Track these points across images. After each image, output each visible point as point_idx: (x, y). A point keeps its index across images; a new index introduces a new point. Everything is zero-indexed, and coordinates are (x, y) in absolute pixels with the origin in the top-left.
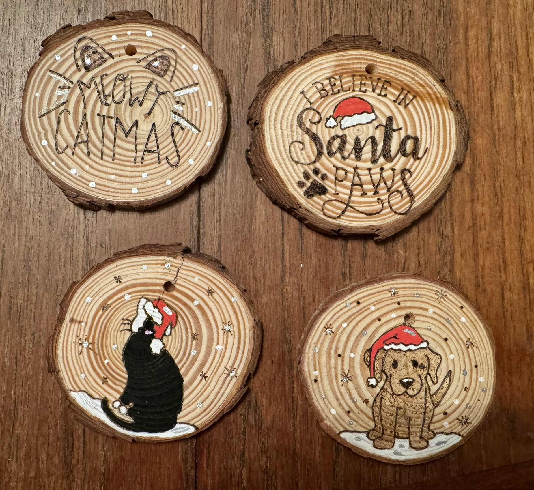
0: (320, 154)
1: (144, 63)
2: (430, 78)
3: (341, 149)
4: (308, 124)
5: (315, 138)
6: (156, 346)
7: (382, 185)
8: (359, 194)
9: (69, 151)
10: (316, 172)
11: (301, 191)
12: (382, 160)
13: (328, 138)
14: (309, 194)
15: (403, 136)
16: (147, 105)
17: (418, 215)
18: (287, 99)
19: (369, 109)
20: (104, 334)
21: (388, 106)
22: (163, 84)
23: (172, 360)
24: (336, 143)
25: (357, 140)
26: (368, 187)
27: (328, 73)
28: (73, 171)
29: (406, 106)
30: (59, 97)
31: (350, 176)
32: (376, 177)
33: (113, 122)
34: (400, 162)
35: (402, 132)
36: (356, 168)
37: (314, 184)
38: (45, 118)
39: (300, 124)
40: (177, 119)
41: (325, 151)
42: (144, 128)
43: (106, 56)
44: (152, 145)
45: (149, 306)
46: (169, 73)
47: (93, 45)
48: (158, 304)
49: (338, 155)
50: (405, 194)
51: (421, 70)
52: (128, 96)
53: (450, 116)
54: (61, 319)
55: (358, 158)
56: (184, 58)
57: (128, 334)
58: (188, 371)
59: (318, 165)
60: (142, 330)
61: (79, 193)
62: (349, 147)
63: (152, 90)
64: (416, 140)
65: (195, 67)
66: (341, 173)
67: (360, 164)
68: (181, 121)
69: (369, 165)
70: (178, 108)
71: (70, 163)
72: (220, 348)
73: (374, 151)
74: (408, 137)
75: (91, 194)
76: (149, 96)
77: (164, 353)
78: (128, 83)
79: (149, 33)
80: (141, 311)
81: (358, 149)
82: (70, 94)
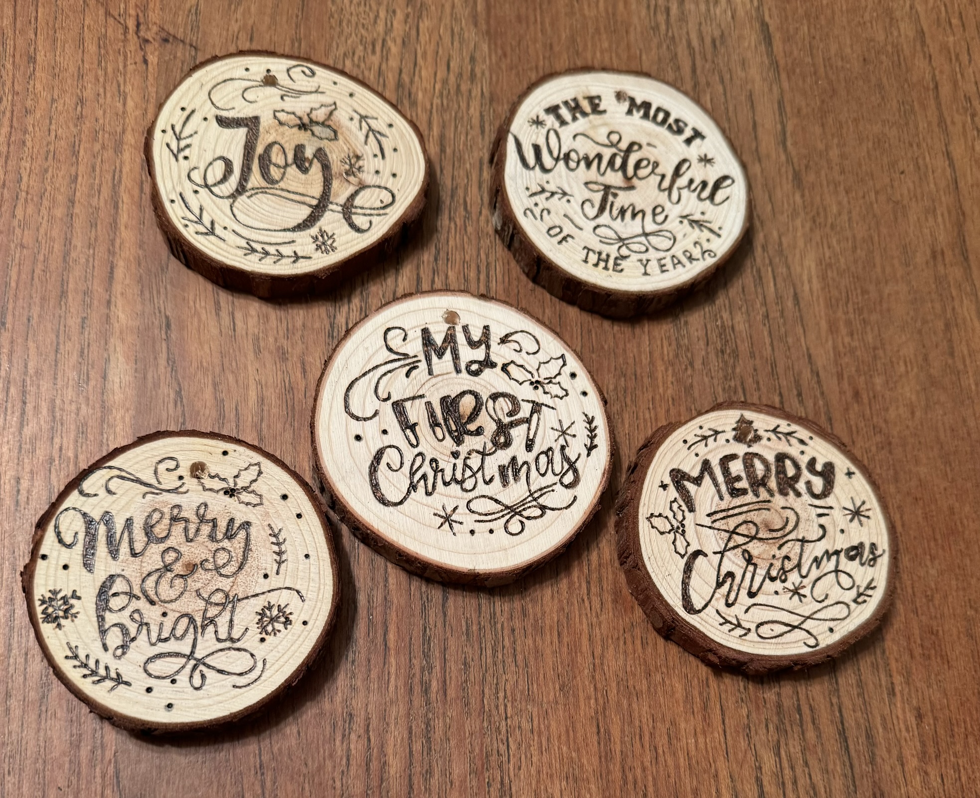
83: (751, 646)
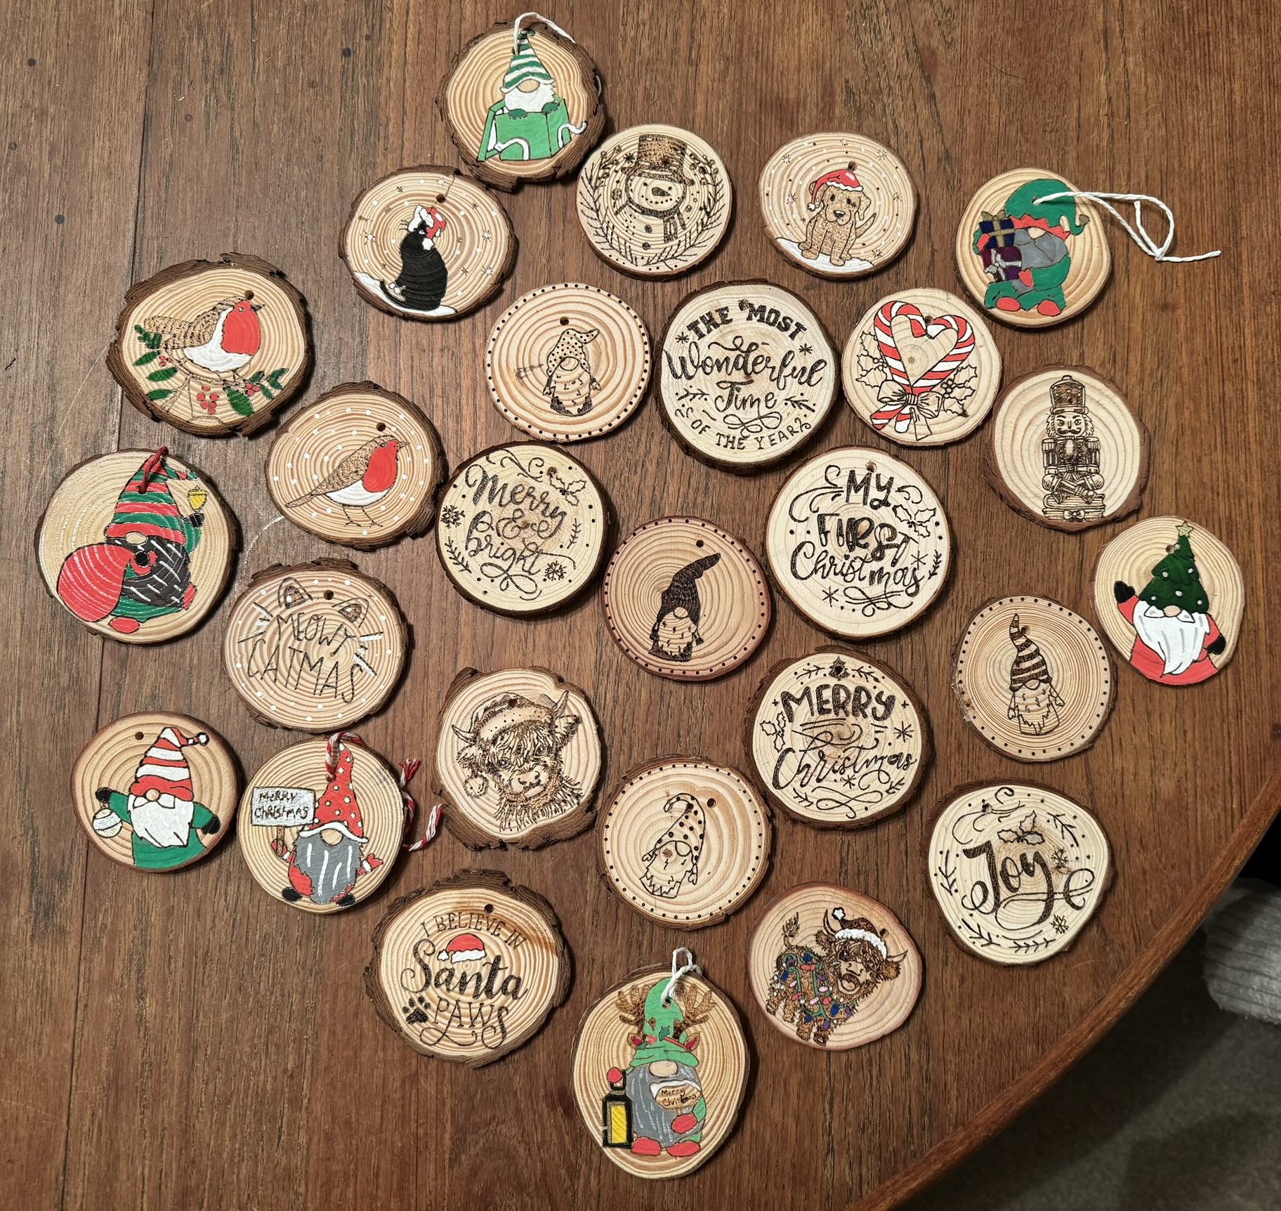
0: (428, 983)
1: (338, 608)
2: (543, 923)
3: (448, 982)
4: (422, 955)
5: (425, 968)
6: (427, 244)
7: (479, 1019)
8: (456, 1025)
9: (259, 676)
10: (421, 1000)
11: (405, 1016)
12: (483, 996)
13: (437, 970)
14: (410, 1020)
15: (507, 974)
16: (334, 645)
17: (506, 1051)
18: (408, 928)
19: (482, 947)
20: (385, 231)
21: (498, 946)
22: (351, 628)
23: (439, 256)
24: (444, 976)
25: (464, 976)
26: (466, 1020)
27: (449, 908)
28: (259, 694)
29: (515, 947)
30: (259, 628)
31: (451, 1008)
32: (475, 1012)
33: (302, 655)
34: (499, 1000)
35: (507, 971)
36: (458, 1001)
37: (417, 1012)
38: (243, 644)
39: (416, 952)
40: (358, 661)
41: (433, 981)
42: (328, 665)
43: (306, 597)
44: (332, 680)
45: (424, 213)
46: (359, 620)
47: (296, 586)
48: (431, 211)
49: (444, 987)
50: (499, 1030)
51: (537, 914)
52: (318, 635)
53: (555, 962)
54: (351, 216)
55: (462, 991)
56: (375, 608)
57: (405, 233)
58: (452, 266)
59: (423, 994)
60: (416, 230)
61: (260, 714)
62: (455, 980)
63: (341, 632)
64: (519, 981)
65: (383, 618)
66: (444, 1004)
67: (462, 998)
68: (362, 664)
69: (470, 999)
70: (361, 651)
71: (257, 686)
72: (479, 250)
73: (477, 987)
74: (511, 977)
75: (272, 716)
76: (337, 637)
77: (434, 250)
78: (321, 623)
79: (347, 582)
80: (417, 215)
81: (463, 983)
82: (269, 626)
83: (812, 813)
